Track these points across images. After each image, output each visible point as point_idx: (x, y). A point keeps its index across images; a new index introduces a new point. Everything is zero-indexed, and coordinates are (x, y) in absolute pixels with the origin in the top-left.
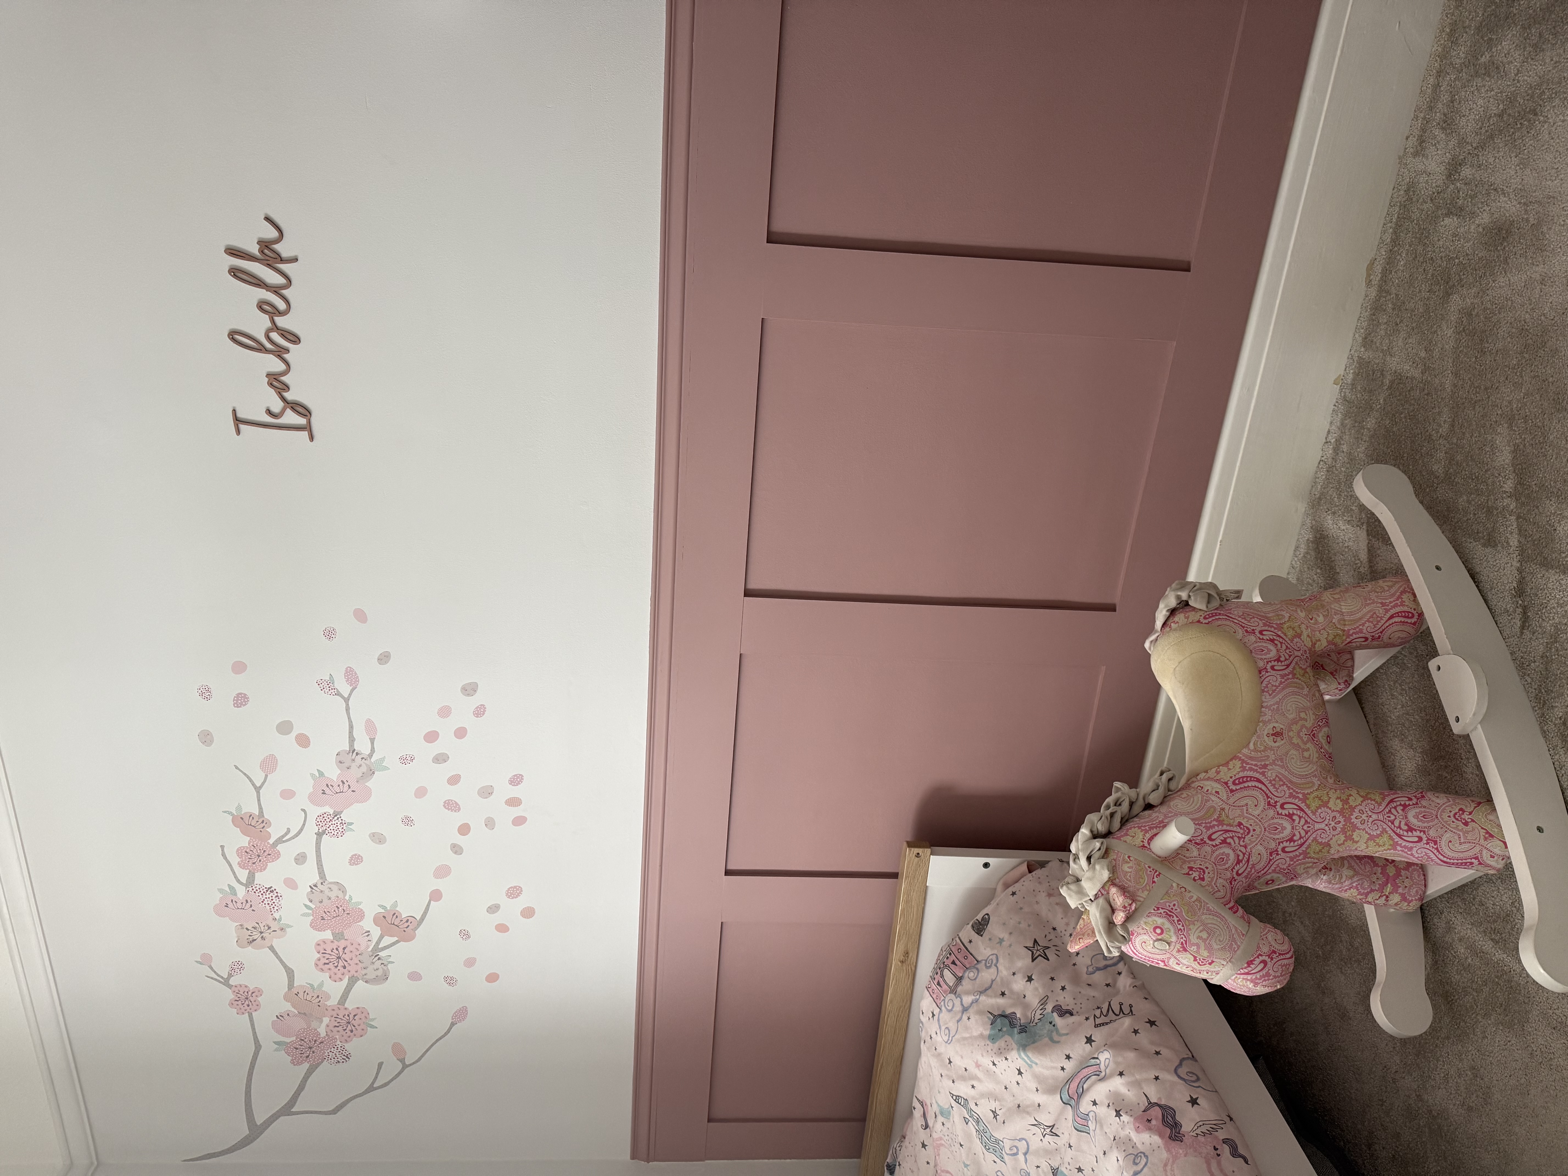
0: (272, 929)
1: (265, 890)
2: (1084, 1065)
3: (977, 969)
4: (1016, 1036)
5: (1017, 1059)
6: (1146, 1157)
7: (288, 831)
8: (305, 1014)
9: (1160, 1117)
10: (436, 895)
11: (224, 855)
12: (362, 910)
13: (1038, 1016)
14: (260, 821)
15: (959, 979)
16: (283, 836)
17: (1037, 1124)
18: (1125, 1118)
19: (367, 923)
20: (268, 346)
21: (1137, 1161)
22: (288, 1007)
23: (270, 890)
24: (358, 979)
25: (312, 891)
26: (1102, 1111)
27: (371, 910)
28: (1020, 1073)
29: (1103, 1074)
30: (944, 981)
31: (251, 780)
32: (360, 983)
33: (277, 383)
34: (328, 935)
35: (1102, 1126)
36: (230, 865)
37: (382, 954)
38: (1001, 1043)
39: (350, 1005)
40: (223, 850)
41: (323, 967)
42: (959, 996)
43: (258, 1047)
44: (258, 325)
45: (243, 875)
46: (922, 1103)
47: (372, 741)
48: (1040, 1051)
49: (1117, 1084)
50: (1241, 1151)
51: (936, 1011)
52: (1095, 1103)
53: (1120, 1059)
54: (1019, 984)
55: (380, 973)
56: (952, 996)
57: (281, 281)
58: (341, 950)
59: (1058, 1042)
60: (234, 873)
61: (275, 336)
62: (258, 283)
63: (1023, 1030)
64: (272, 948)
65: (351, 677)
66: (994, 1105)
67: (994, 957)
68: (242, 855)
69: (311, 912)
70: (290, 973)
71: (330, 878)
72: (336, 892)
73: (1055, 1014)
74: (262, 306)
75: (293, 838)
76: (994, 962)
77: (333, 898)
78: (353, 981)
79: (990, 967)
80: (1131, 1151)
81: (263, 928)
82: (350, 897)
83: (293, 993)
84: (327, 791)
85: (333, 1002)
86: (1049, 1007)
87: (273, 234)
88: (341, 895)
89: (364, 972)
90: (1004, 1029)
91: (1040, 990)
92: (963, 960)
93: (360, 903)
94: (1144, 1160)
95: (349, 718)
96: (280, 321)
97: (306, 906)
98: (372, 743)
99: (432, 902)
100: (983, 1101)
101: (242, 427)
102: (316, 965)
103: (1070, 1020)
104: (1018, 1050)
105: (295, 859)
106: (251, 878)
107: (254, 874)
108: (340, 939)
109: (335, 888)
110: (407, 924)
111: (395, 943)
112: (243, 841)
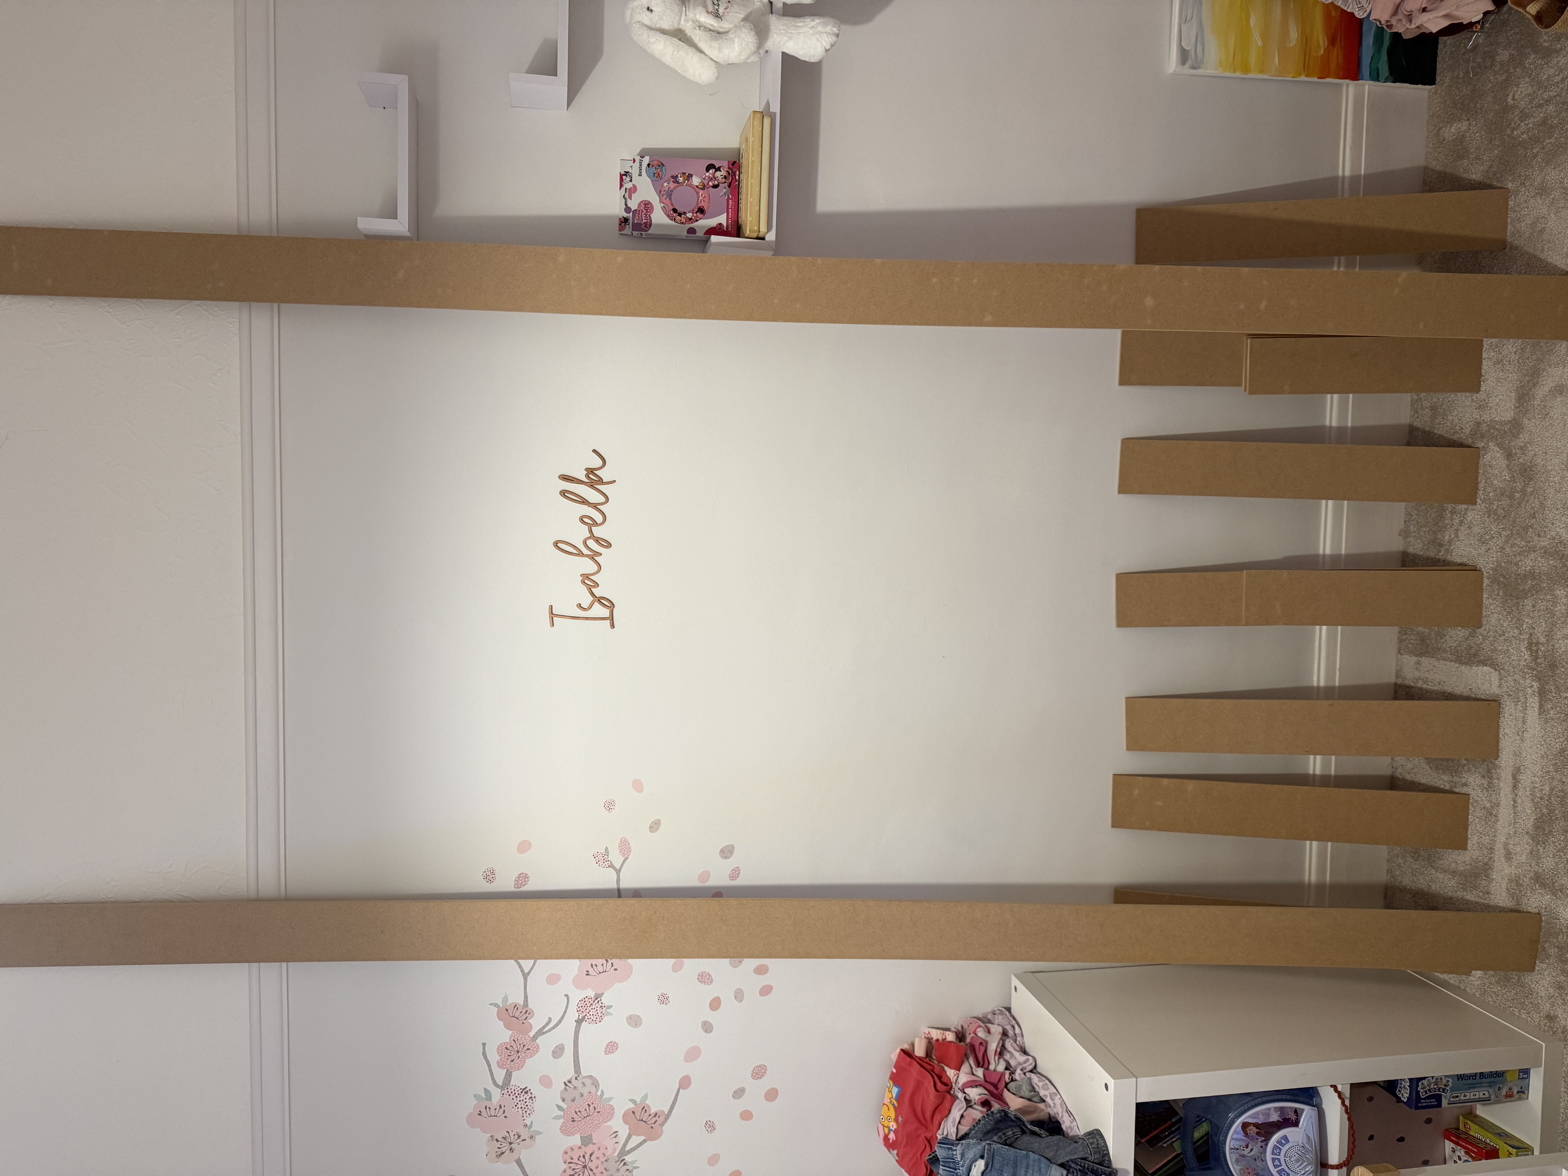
0: (522, 1138)
1: (520, 1091)
7: (550, 1020)
10: (685, 1082)
11: (484, 1054)
12: (612, 1106)
14: (524, 1011)
16: (544, 1027)
19: (617, 1122)
20: (585, 551)
23: (525, 1091)
25: (565, 1088)
27: (622, 1106)
31: (520, 966)
33: (589, 581)
34: (576, 1140)
36: (489, 1066)
37: (628, 1158)
40: (484, 1048)
44: (578, 535)
45: (500, 1075)
57: (601, 498)
58: (587, 1157)
60: (492, 1074)
61: (591, 543)
62: (583, 501)
65: (625, 847)
68: (501, 1053)
69: (562, 1113)
71: (584, 1072)
72: (590, 1087)
74: (582, 519)
75: (553, 1028)
77: (585, 1095)
81: (512, 1137)
82: (602, 1092)
84: (591, 971)
87: (598, 463)
88: (593, 1090)
93: (611, 1099)
95: (619, 890)
96: (597, 531)
97: (558, 1106)
99: (681, 1090)
101: (556, 620)
105: (553, 1052)
106: (509, 1075)
107: (511, 1072)
108: (588, 1144)
109: (588, 1082)
110: (654, 1119)
111: (641, 1144)
112: (505, 1036)
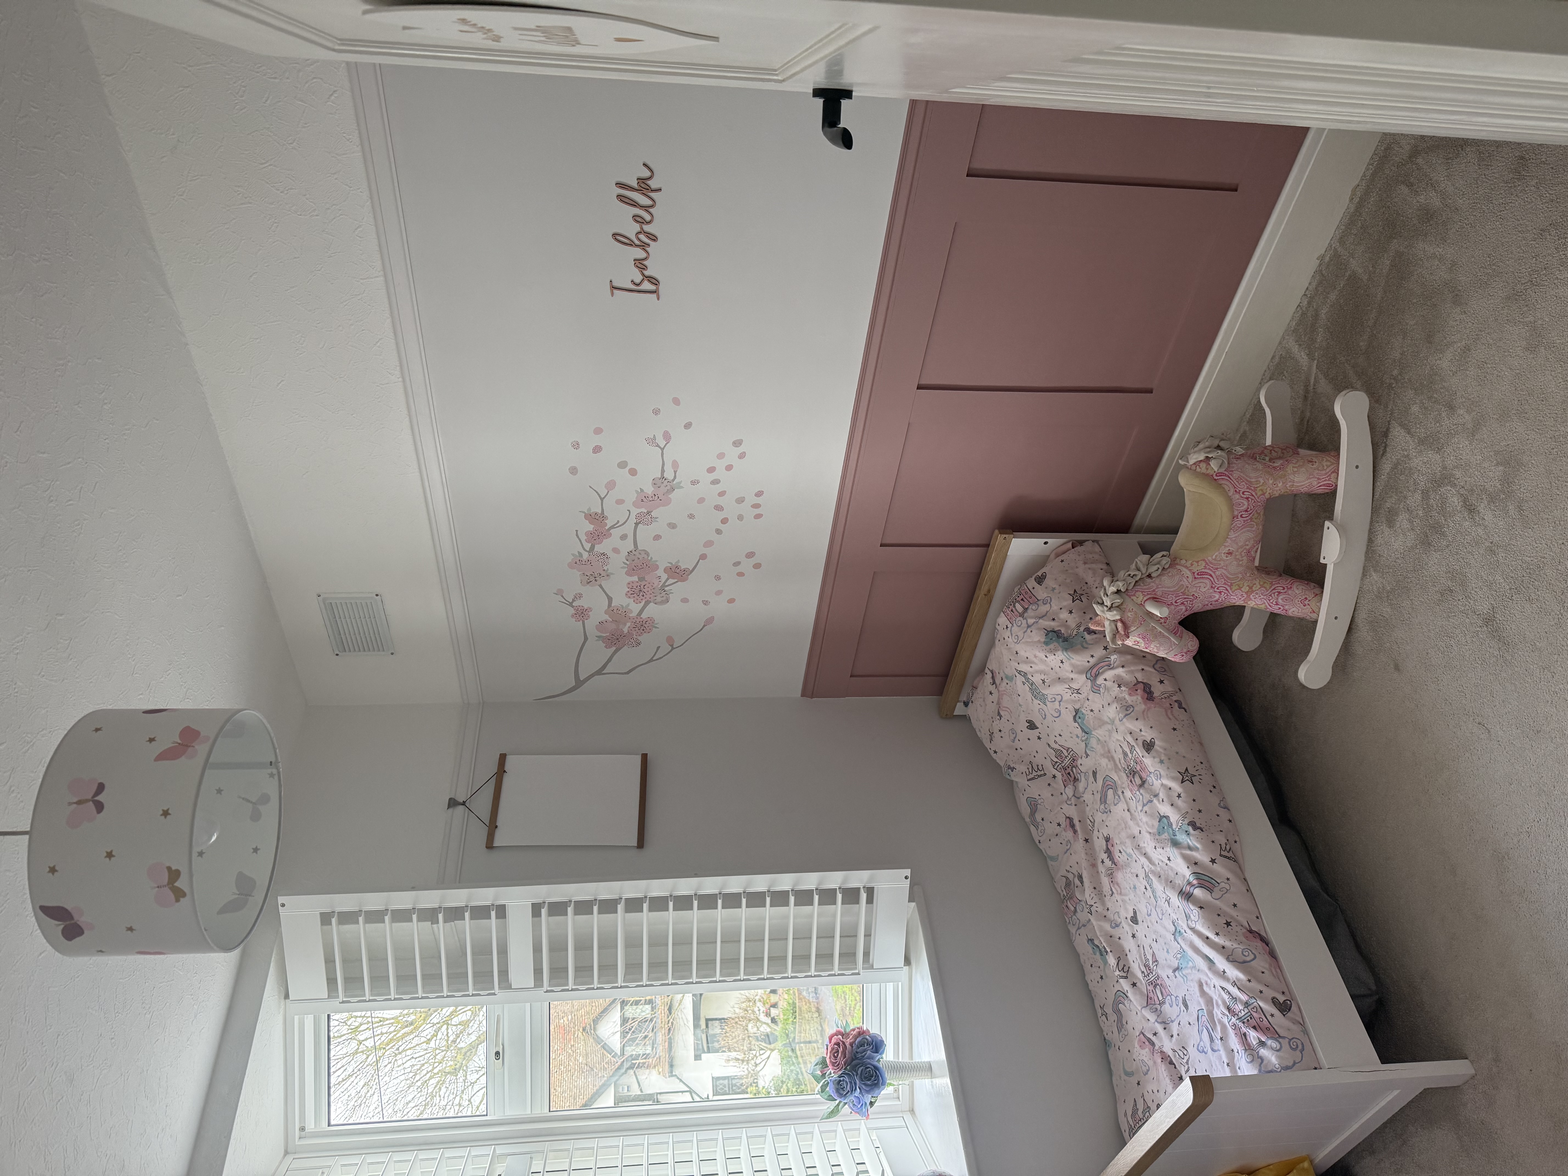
0: (602, 575)
1: (600, 554)
2: (1101, 660)
3: (1038, 605)
4: (1061, 643)
5: (1061, 655)
6: (1133, 707)
7: (618, 522)
8: (616, 621)
9: (1143, 688)
10: (703, 557)
11: (577, 535)
12: (657, 565)
13: (1075, 633)
14: (602, 516)
15: (1026, 609)
16: (615, 525)
17: (1070, 688)
18: (1123, 688)
19: (660, 572)
20: (637, 242)
21: (1128, 709)
22: (607, 617)
23: (603, 554)
24: (650, 602)
25: (628, 555)
26: (1109, 684)
27: (663, 565)
28: (1062, 662)
29: (1112, 666)
30: (1016, 610)
31: (598, 494)
32: (652, 604)
33: (640, 264)
34: (635, 578)
35: (1108, 691)
36: (580, 541)
37: (666, 589)
38: (1052, 646)
39: (644, 616)
40: (577, 533)
41: (630, 596)
42: (1025, 619)
43: (586, 638)
44: (631, 229)
45: (588, 546)
46: (992, 672)
47: (675, 472)
48: (1076, 652)
49: (1120, 671)
50: (1184, 706)
51: (1010, 625)
52: (1105, 680)
53: (1123, 659)
54: (1064, 615)
55: (664, 598)
56: (1021, 618)
57: (650, 203)
58: (642, 587)
59: (1087, 648)
60: (582, 545)
61: (642, 237)
62: (634, 204)
63: (1066, 640)
64: (601, 586)
65: (667, 437)
66: (1043, 677)
67: (1049, 599)
68: (588, 535)
69: (626, 566)
70: (610, 599)
71: (640, 548)
72: (643, 555)
73: (1085, 633)
74: (636, 218)
75: (620, 526)
76: (1049, 601)
77: (641, 559)
78: (647, 603)
79: (1046, 604)
80: (1125, 704)
81: (596, 575)
82: (651, 558)
83: (610, 610)
84: (645, 500)
85: (634, 614)
86: (1082, 629)
87: (648, 174)
88: (646, 557)
89: (655, 598)
90: (1054, 639)
91: (1077, 619)
92: (1029, 599)
93: (657, 561)
94: (1132, 709)
95: (663, 459)
96: (646, 228)
97: (624, 563)
98: (675, 474)
99: (700, 560)
100: (1037, 675)
101: (615, 291)
102: (626, 594)
103: (1095, 636)
104: (1063, 650)
105: (621, 537)
106: (592, 548)
107: (594, 545)
108: (642, 581)
109: (643, 553)
110: (683, 573)
111: (675, 583)
112: (591, 527)
